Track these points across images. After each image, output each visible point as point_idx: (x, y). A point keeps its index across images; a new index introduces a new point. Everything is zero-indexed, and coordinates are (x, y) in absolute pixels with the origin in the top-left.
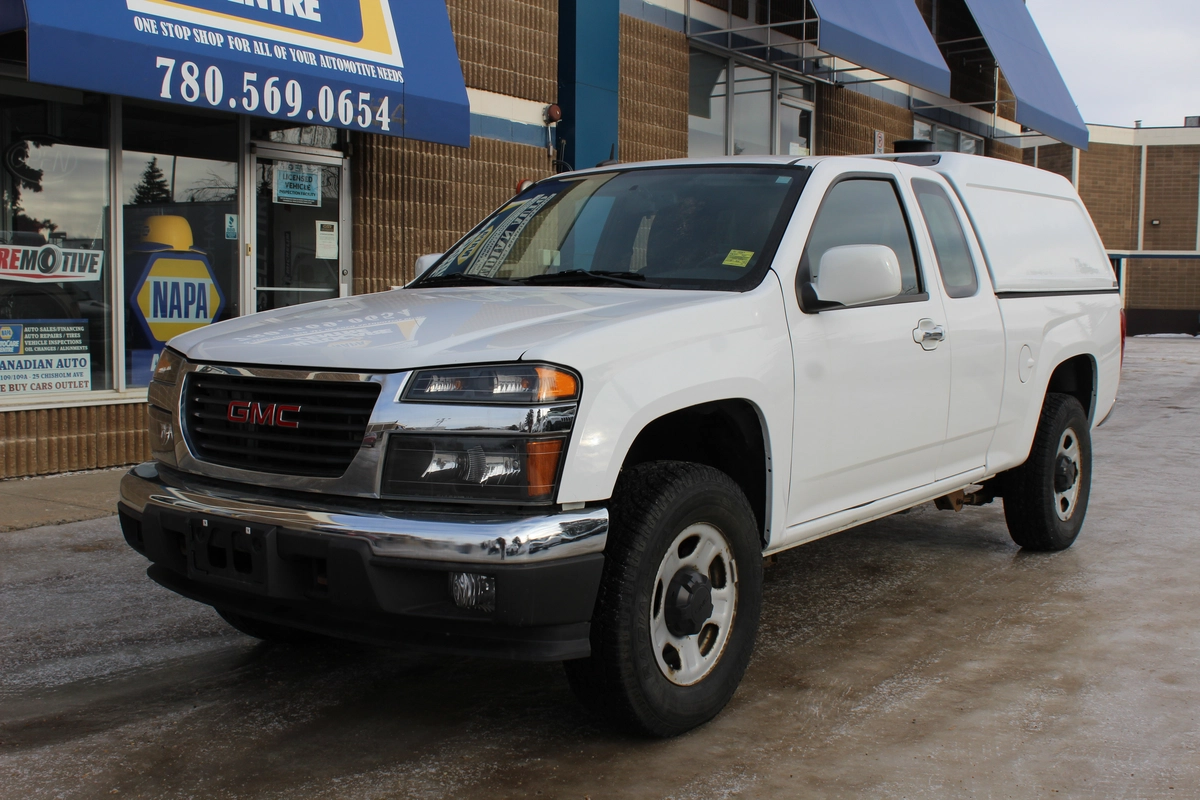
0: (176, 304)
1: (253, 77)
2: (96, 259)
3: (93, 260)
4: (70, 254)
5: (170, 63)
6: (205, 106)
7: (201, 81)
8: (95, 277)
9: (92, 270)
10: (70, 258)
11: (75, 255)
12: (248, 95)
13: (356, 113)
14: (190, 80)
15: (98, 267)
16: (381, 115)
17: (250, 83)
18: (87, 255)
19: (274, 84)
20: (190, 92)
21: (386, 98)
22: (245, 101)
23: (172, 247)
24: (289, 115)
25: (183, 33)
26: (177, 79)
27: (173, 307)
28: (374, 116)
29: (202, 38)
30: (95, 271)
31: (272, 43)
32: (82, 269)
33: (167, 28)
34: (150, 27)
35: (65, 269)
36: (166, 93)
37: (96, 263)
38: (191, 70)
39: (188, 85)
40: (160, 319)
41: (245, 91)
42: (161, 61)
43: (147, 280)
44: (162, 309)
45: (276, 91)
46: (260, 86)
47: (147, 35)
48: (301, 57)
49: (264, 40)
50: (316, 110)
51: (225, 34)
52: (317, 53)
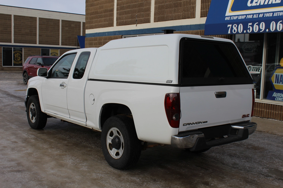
0: (281, 80)
1: (251, 24)
2: (260, 68)
3: (259, 69)
4: (254, 67)
5: (230, 26)
6: (238, 33)
7: (237, 28)
8: (259, 73)
9: (258, 71)
10: (254, 68)
11: (255, 67)
14: (235, 28)
15: (260, 71)
17: (250, 26)
18: (258, 68)
19: (257, 25)
20: (235, 31)
22: (248, 30)
23: (281, 66)
24: (261, 31)
25: (235, 18)
26: (232, 28)
27: (280, 81)
29: (240, 18)
30: (259, 71)
31: (259, 14)
32: (256, 71)
33: (232, 18)
34: (229, 18)
35: (252, 71)
36: (229, 32)
37: (260, 69)
38: (235, 26)
39: (234, 30)
40: (277, 84)
41: (248, 28)
42: (228, 26)
43: (274, 74)
44: (277, 81)
45: (257, 26)
46: (252, 26)
47: (227, 21)
48: (268, 15)
49: (257, 14)
50: (269, 29)
51: (246, 15)
52: (273, 13)
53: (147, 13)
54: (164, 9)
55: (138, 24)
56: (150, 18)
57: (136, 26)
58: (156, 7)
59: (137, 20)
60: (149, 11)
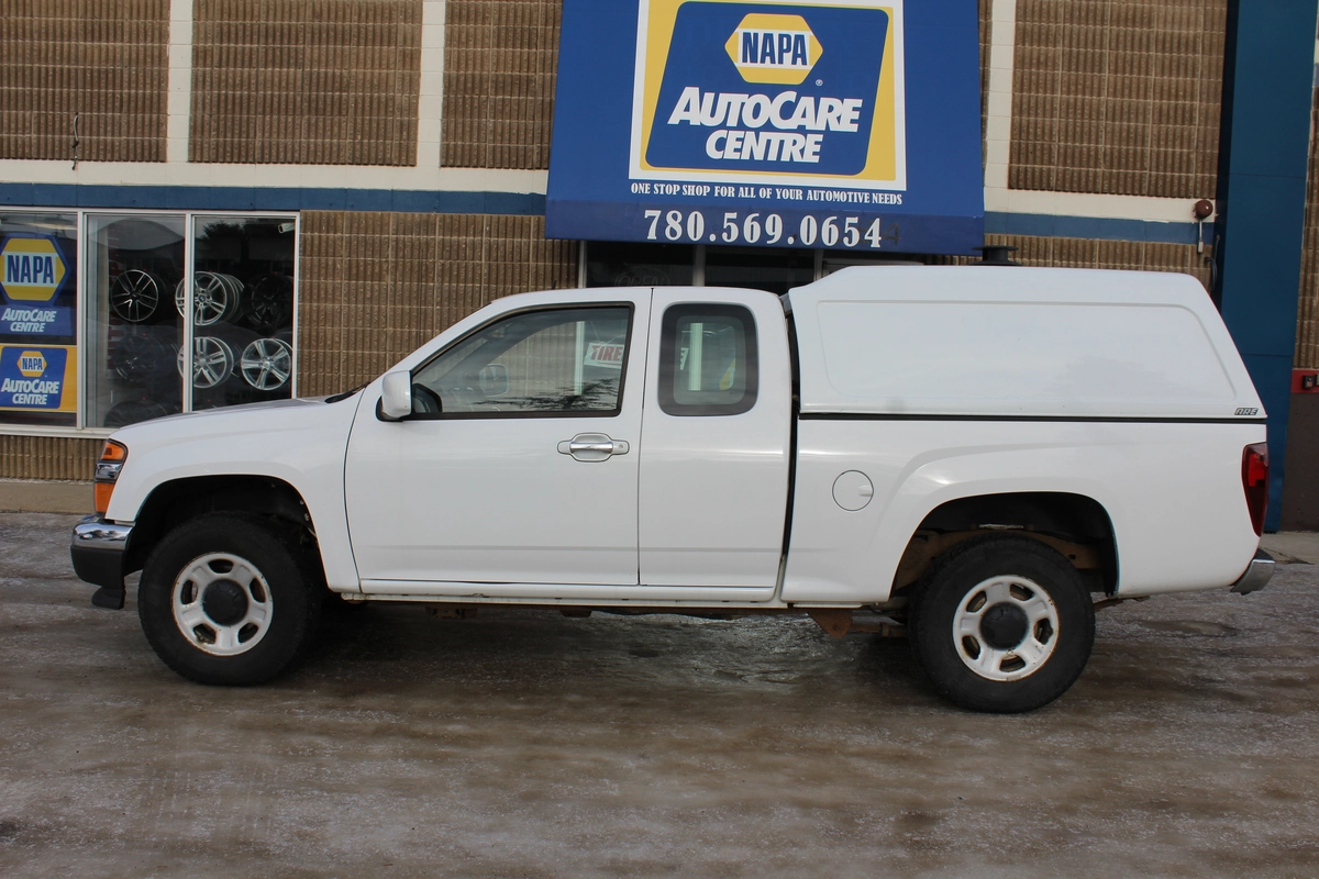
1: (734, 216)
5: (657, 213)
6: (687, 242)
7: (684, 224)
12: (729, 230)
13: (842, 234)
14: (674, 224)
16: (871, 235)
17: (730, 220)
19: (754, 219)
20: (674, 233)
21: (878, 220)
22: (725, 235)
24: (769, 242)
25: (672, 190)
26: (662, 224)
28: (862, 236)
29: (690, 191)
31: (757, 187)
33: (659, 188)
34: (645, 189)
36: (652, 235)
38: (675, 217)
39: (672, 228)
41: (725, 227)
42: (648, 213)
45: (756, 225)
46: (740, 223)
47: (640, 196)
48: (787, 194)
49: (750, 186)
50: (797, 237)
51: (712, 185)
52: (805, 189)
53: (143, 118)
54: (248, 113)
55: (85, 163)
56: (165, 141)
57: (73, 168)
58: (200, 101)
59: (76, 143)
60: (159, 112)
